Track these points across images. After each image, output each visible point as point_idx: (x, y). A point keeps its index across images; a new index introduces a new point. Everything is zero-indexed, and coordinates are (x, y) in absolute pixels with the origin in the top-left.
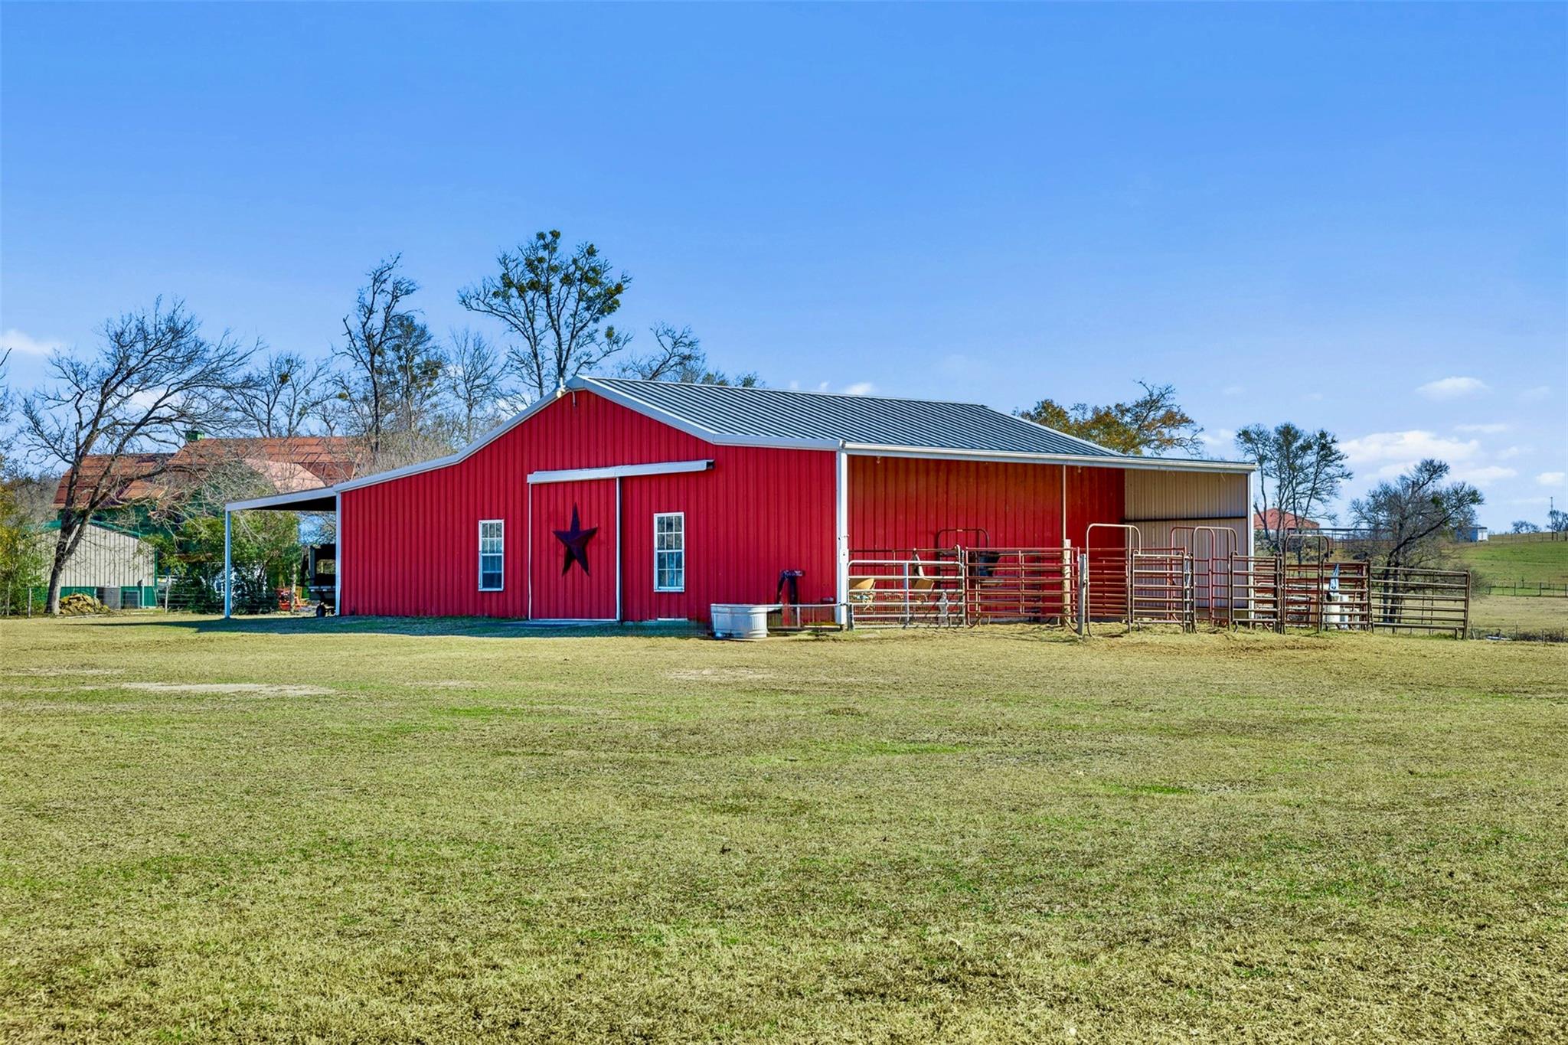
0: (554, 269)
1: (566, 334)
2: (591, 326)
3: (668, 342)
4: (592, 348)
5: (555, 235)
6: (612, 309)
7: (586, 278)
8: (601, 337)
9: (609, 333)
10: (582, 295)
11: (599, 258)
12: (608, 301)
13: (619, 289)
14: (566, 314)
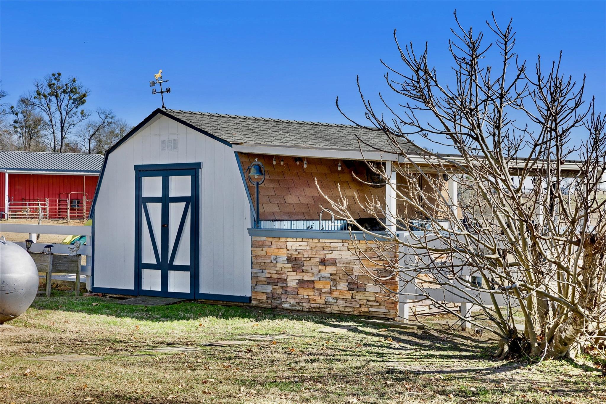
0: (58, 88)
1: (64, 113)
2: (74, 110)
3: (103, 116)
4: (75, 118)
5: (59, 74)
6: (83, 103)
7: (71, 91)
8: (79, 114)
9: (82, 112)
10: (70, 98)
11: (78, 83)
12: (81, 100)
13: (85, 96)
14: (64, 105)
